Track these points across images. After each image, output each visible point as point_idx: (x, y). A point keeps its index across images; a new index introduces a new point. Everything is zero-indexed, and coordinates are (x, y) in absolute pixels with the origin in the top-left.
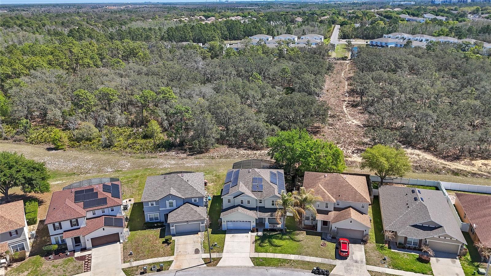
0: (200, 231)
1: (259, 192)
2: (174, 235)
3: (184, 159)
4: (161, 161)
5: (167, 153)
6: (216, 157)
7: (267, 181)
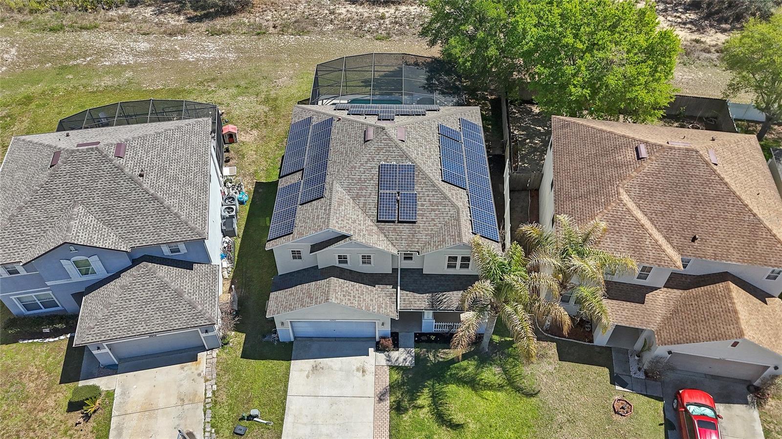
0: (203, 349)
1: (401, 227)
2: (112, 370)
3: (175, 35)
4: (108, 40)
5: (129, 11)
6: (271, 30)
7: (431, 180)
